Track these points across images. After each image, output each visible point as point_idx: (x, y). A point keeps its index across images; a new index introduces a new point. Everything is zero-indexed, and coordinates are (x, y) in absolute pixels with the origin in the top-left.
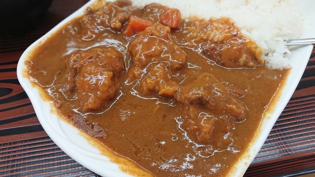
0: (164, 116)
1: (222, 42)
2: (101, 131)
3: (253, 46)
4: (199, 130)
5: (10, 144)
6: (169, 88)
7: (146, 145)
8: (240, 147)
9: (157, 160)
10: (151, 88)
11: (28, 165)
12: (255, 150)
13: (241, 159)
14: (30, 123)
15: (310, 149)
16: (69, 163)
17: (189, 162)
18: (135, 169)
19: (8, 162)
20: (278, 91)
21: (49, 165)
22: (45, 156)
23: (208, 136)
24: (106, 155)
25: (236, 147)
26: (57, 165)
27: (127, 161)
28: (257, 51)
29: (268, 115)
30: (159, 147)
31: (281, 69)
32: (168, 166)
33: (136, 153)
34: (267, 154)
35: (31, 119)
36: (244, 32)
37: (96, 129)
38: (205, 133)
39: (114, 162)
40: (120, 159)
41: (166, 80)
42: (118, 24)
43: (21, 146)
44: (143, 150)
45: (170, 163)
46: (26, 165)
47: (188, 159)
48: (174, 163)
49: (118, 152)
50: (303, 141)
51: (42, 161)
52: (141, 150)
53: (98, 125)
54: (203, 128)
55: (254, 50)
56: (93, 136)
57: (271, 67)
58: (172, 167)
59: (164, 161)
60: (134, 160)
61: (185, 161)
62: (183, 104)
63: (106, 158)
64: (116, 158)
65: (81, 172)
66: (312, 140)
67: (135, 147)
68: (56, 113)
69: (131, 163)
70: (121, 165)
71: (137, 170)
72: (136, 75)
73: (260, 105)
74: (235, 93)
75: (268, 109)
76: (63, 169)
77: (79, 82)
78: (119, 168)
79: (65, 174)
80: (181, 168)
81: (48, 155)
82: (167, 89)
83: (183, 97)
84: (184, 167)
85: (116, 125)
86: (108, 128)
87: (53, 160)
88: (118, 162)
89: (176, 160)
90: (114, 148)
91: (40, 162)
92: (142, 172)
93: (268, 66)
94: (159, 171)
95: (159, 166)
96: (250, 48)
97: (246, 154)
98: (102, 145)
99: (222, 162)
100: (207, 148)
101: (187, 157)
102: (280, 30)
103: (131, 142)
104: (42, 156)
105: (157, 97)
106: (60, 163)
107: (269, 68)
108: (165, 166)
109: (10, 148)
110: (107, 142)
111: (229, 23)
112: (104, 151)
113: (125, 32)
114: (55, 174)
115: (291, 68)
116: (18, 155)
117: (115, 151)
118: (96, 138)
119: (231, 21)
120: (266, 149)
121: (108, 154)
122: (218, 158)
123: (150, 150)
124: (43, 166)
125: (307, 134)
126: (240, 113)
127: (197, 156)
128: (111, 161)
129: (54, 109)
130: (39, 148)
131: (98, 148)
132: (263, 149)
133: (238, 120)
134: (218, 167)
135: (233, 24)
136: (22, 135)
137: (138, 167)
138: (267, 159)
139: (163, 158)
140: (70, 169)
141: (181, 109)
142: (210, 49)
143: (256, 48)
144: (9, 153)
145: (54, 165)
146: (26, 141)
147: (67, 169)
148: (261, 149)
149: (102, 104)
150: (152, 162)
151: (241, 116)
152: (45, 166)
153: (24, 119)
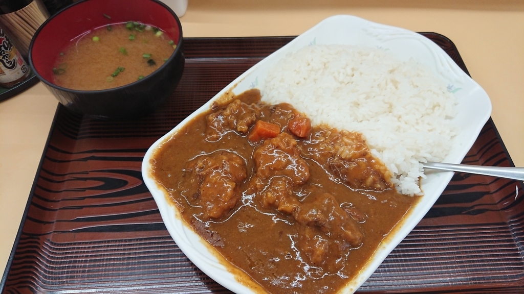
0: (281, 233)
1: (350, 160)
2: (220, 240)
3: (382, 168)
4: (312, 252)
5: (125, 241)
6: (288, 205)
7: (260, 260)
8: (349, 273)
9: (270, 275)
10: (271, 202)
11: (143, 264)
12: (362, 278)
13: (348, 285)
14: (146, 220)
15: (433, 284)
16: (183, 266)
17: (298, 281)
18: (248, 281)
19: (124, 259)
20: (402, 220)
21: (163, 267)
22: (160, 256)
23: (320, 259)
24: (223, 265)
25: (346, 273)
26: (172, 267)
27: (242, 273)
28: (386, 174)
29: (384, 244)
30: (272, 263)
31: (412, 195)
32: (279, 282)
33: (251, 266)
34: (383, 284)
35: (147, 216)
36: (374, 152)
37: (214, 238)
38: (318, 256)
39: (230, 272)
40: (236, 270)
41: (287, 195)
42: (244, 128)
43: (136, 244)
44: (258, 264)
45: (281, 280)
46: (140, 264)
47: (298, 278)
48: (285, 281)
49: (234, 262)
50: (427, 276)
51: (157, 262)
52: (255, 263)
53: (218, 233)
54: (316, 250)
55: (382, 172)
56: (212, 245)
57: (401, 191)
58: (283, 284)
59: (276, 277)
60: (248, 273)
61: (295, 280)
62: (300, 224)
63: (223, 267)
64: (232, 268)
65: (194, 277)
66: (437, 275)
67: (250, 260)
68: (180, 218)
69: (245, 275)
70: (236, 276)
71: (250, 282)
72: (258, 187)
73: (379, 232)
74: (356, 216)
75: (386, 238)
76: (177, 272)
77: (203, 189)
78: (235, 278)
79: (178, 277)
80: (290, 286)
81: (164, 256)
82: (287, 206)
83: (301, 218)
84: (293, 285)
85: (234, 237)
86: (226, 238)
87: (168, 262)
88: (233, 272)
89: (287, 278)
90: (231, 259)
91: (154, 262)
92: (254, 284)
93: (398, 189)
94: (270, 286)
95: (271, 281)
96: (379, 170)
97: (353, 281)
98: (220, 255)
99: (330, 285)
100: (318, 270)
101: (297, 276)
102: (418, 151)
103: (246, 255)
104: (157, 257)
105: (275, 212)
106: (175, 266)
107: (398, 192)
108: (276, 282)
109: (125, 245)
110: (225, 252)
111: (360, 139)
112: (221, 261)
113: (251, 136)
114: (169, 276)
115: (423, 196)
116: (133, 254)
117: (232, 262)
118: (215, 246)
119: (363, 138)
120: (383, 278)
121: (225, 264)
122: (327, 281)
123: (263, 265)
124: (158, 267)
125: (433, 269)
126: (356, 239)
127: (307, 276)
128: (228, 270)
129: (178, 213)
130: (155, 247)
131: (217, 256)
132: (372, 278)
133: (353, 247)
134: (326, 289)
135: (364, 141)
136: (138, 233)
137: (252, 280)
138: (383, 289)
139: (275, 274)
140: (184, 273)
141: (298, 228)
142: (337, 165)
143: (386, 170)
144: (124, 250)
145: (168, 267)
146: (141, 240)
147: (181, 272)
148: (370, 277)
149: (222, 214)
150: (264, 276)
151: (357, 242)
152: (160, 267)
153: (140, 216)
